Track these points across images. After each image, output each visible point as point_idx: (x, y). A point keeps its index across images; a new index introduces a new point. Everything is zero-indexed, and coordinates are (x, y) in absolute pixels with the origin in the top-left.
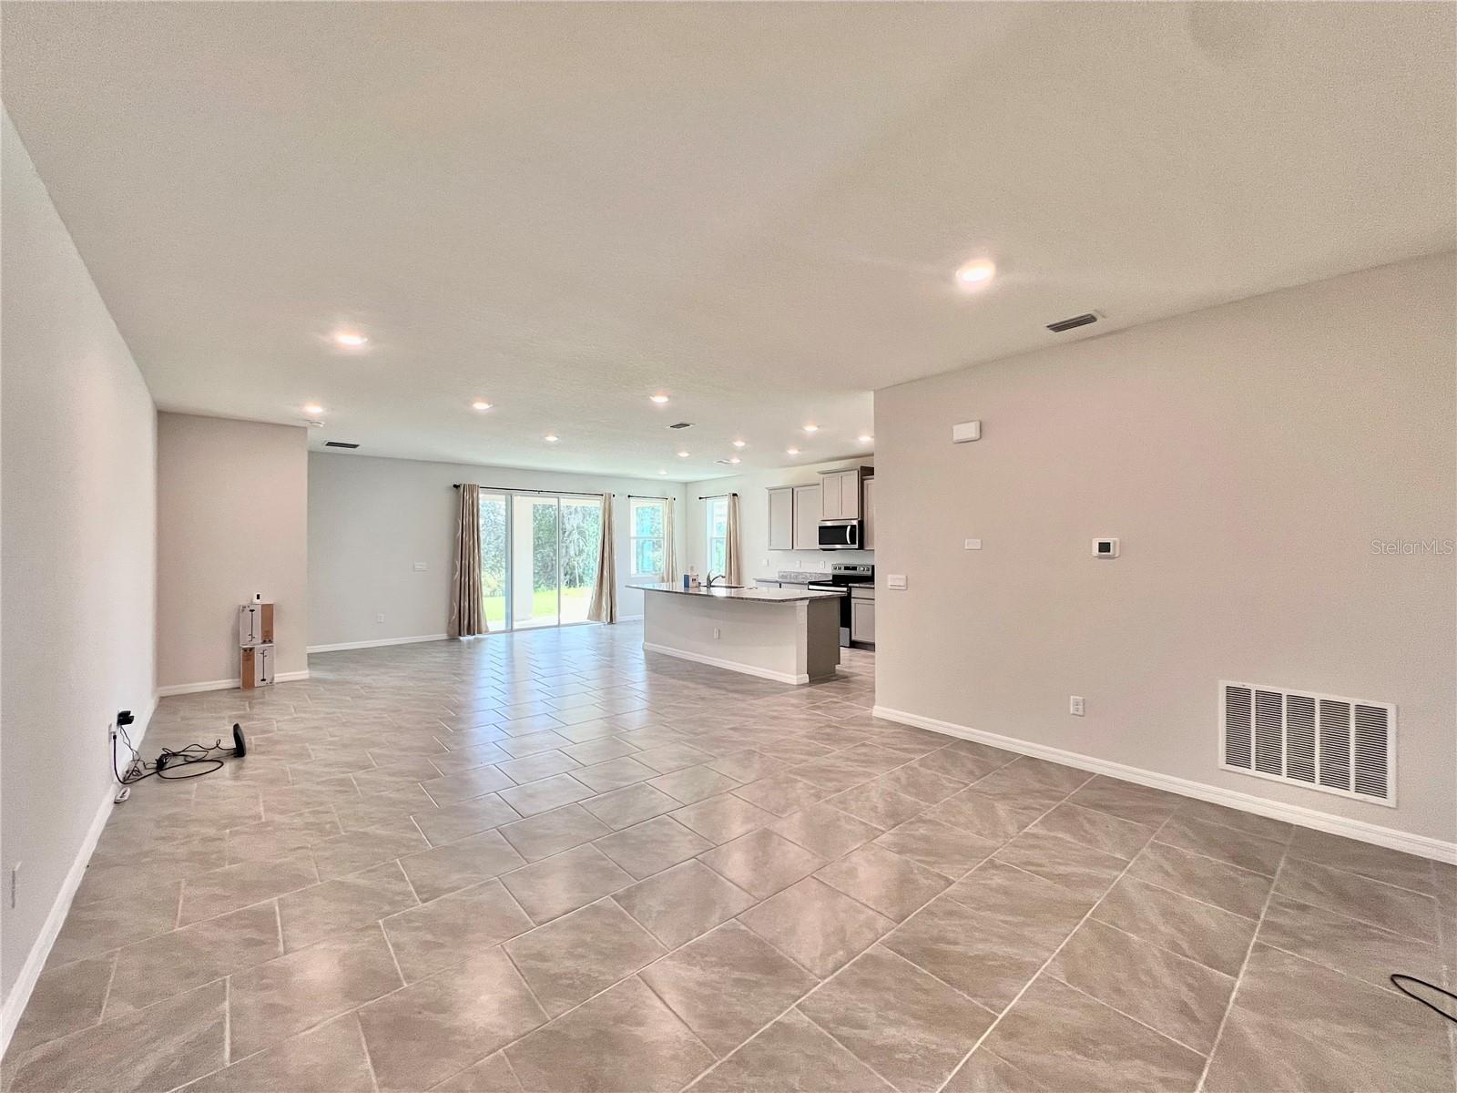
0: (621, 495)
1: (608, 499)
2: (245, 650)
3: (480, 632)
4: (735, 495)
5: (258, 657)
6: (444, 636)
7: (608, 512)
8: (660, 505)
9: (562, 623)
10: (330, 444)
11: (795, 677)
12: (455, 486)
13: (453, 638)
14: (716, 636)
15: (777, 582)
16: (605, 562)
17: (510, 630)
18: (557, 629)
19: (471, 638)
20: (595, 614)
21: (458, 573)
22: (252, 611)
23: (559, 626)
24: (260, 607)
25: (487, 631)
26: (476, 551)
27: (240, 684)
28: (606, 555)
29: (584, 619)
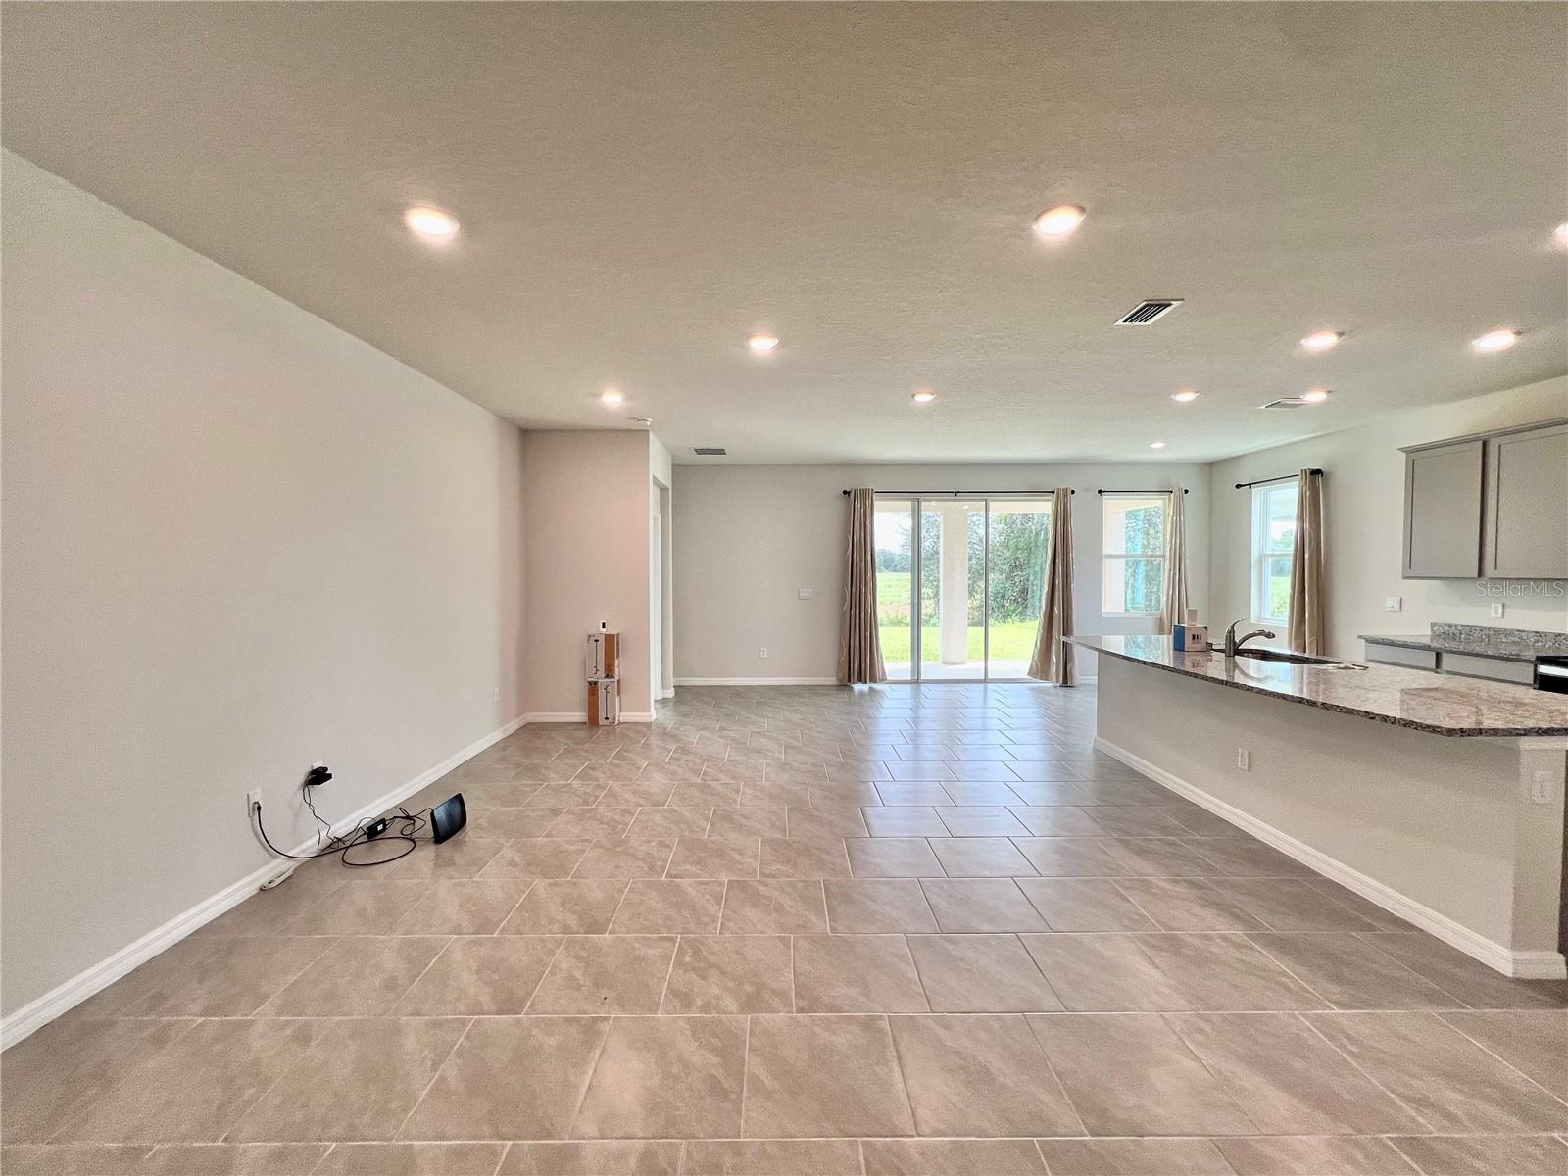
0: (1087, 490)
1: (1063, 500)
2: (590, 683)
3: (873, 680)
4: (1316, 473)
5: (601, 692)
6: (832, 681)
7: (1062, 518)
8: (1157, 503)
9: (990, 677)
10: (700, 451)
11: (1508, 954)
12: (845, 492)
13: (844, 684)
14: (1242, 763)
15: (1426, 648)
16: (1057, 593)
17: (916, 682)
18: (982, 686)
19: (865, 687)
20: (1041, 669)
21: (847, 603)
22: (596, 641)
23: (985, 681)
24: (603, 636)
25: (883, 680)
26: (870, 575)
27: (585, 720)
28: (1059, 582)
29: (1025, 675)
